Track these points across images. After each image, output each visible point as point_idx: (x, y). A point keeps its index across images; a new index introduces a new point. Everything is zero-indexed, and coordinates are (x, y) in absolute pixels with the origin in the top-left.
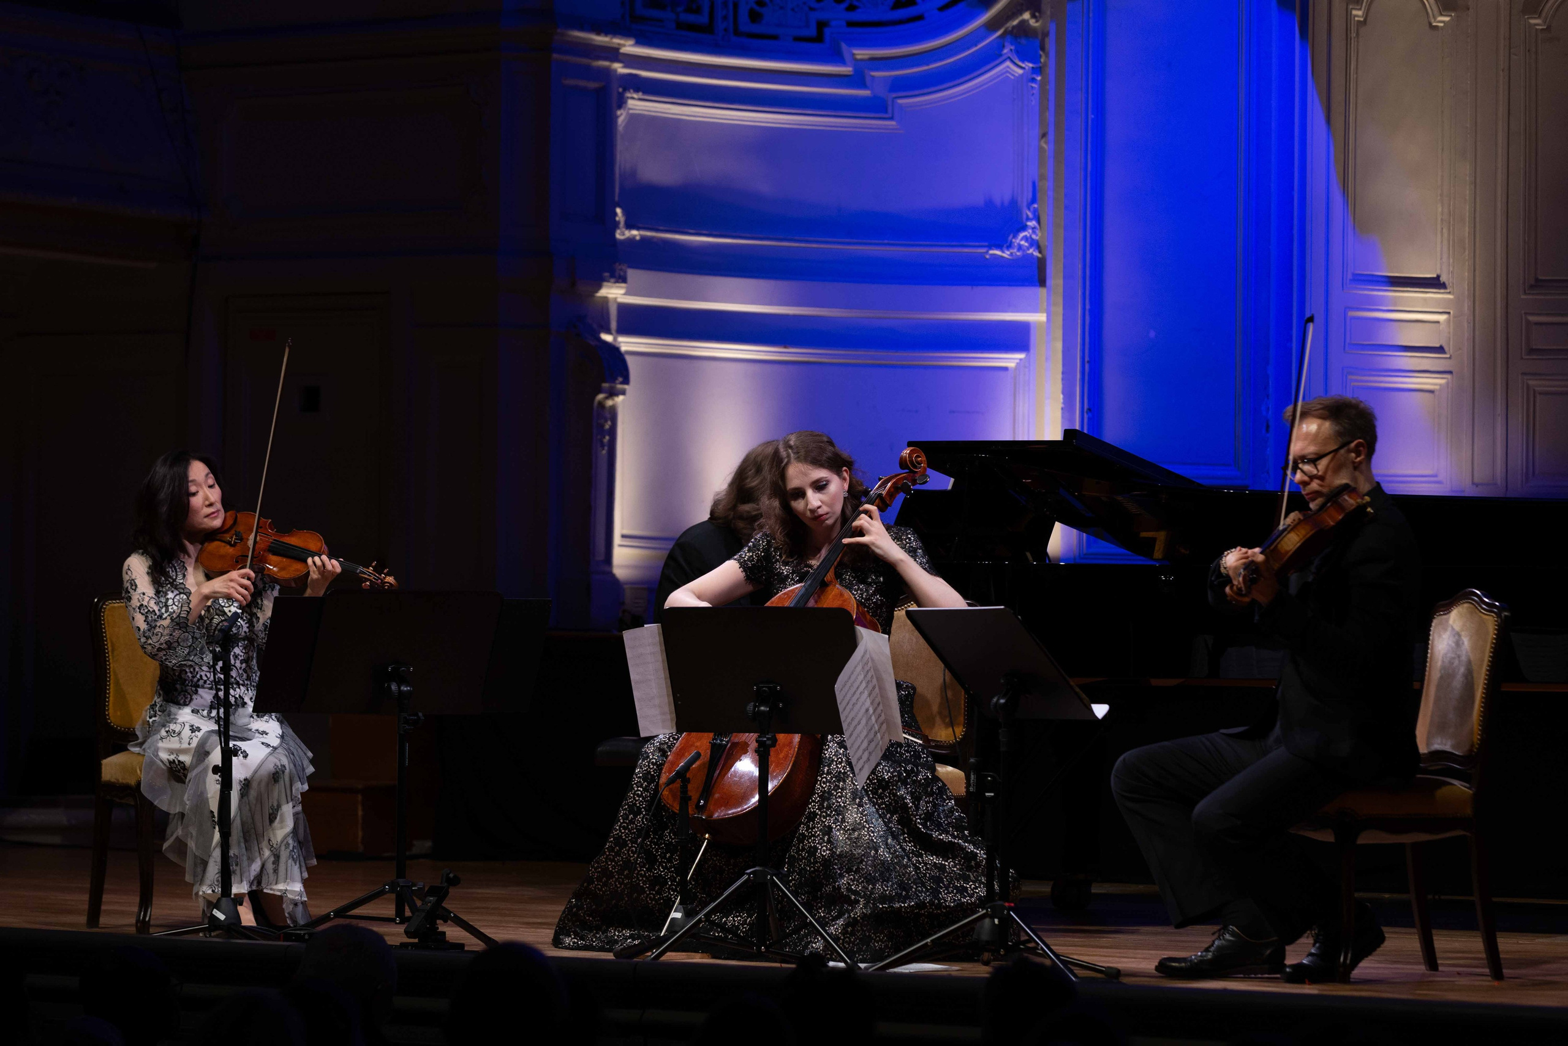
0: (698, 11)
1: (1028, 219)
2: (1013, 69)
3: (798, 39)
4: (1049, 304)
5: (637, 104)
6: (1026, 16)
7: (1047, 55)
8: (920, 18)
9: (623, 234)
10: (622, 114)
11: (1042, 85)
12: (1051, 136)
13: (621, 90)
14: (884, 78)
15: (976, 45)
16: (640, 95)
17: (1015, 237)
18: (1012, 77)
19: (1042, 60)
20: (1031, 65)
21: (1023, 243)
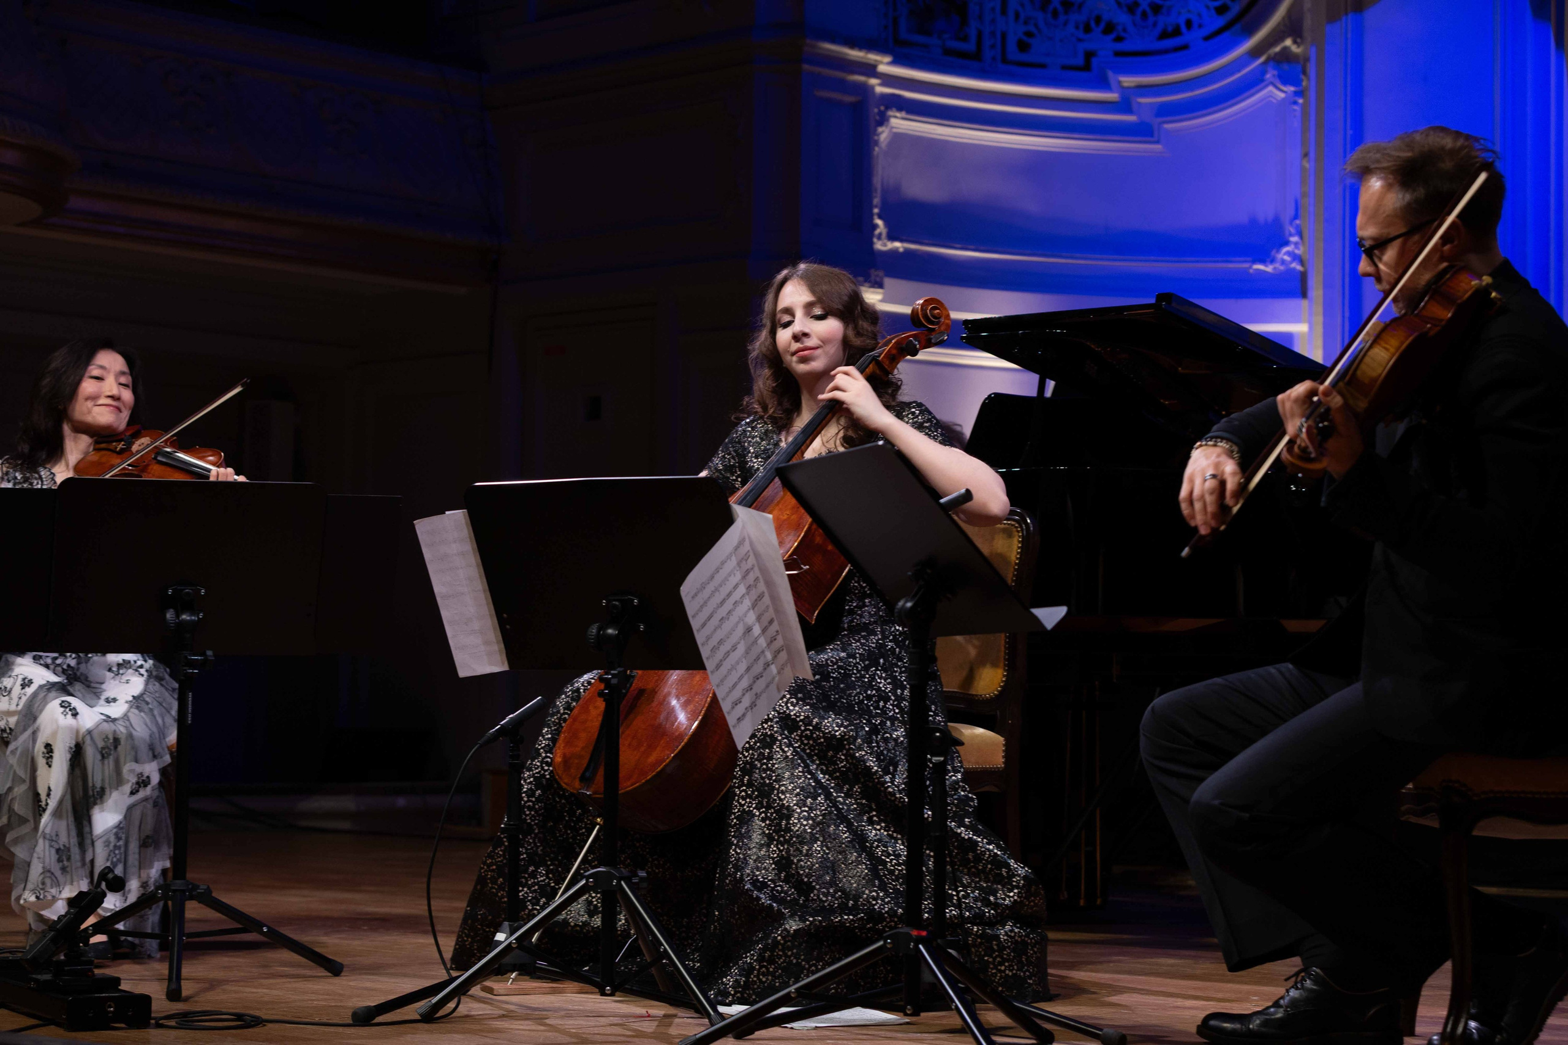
0: (965, 39)
1: (1291, 235)
2: (1276, 93)
3: (1065, 68)
4: (1311, 314)
5: (899, 123)
6: (1288, 42)
7: (1309, 79)
8: (1185, 47)
9: (883, 245)
10: (883, 132)
11: (1303, 106)
12: (1312, 155)
13: (882, 108)
14: (1151, 104)
15: (1239, 71)
16: (903, 114)
17: (1278, 251)
18: (1274, 101)
19: (1304, 83)
20: (1292, 89)
21: (1287, 258)
